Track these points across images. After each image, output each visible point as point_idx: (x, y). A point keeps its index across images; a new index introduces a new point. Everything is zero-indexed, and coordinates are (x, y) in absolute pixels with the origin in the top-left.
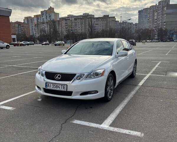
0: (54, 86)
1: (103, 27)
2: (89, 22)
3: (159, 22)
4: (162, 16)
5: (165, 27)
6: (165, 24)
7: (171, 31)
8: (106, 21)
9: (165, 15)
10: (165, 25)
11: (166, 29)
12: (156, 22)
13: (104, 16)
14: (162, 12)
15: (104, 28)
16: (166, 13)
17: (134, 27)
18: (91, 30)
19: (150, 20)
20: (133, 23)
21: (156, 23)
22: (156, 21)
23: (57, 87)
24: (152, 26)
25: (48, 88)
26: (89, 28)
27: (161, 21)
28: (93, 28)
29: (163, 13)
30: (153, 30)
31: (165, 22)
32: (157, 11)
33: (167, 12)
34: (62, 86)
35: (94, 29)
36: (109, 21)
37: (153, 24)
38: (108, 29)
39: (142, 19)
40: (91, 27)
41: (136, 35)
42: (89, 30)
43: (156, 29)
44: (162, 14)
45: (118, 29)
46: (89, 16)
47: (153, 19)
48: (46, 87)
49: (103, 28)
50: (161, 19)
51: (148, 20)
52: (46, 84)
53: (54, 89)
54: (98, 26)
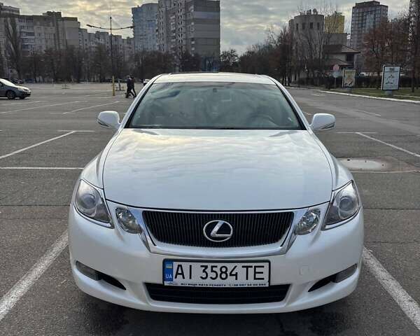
0: (209, 270)
1: (47, 41)
2: (7, 27)
3: (180, 39)
4: (186, 25)
5: (193, 49)
6: (193, 43)
7: (207, 58)
8: (54, 26)
9: (193, 24)
10: (193, 46)
11: (197, 55)
12: (175, 37)
13: (49, 13)
14: (186, 16)
15: (51, 44)
16: (193, 19)
17: (123, 47)
18: (16, 47)
19: (161, 31)
20: (121, 36)
21: (174, 40)
22: (174, 34)
23: (224, 273)
24: (165, 47)
25: (179, 281)
26: (9, 42)
27: (184, 36)
28: (20, 44)
29: (188, 18)
30: (171, 56)
31: (193, 39)
32: (174, 13)
33: (195, 17)
34: (247, 267)
35: (24, 46)
36: (63, 29)
37: (167, 42)
38: (62, 47)
39: (142, 29)
40: (15, 41)
41: (133, 66)
42: (8, 47)
43: (176, 54)
44: (185, 21)
45: (87, 49)
46: (5, 10)
47: (168, 31)
48: (164, 279)
49: (48, 44)
50: (184, 30)
51: (157, 31)
52: (168, 266)
53: (208, 283)
54: (33, 37)
